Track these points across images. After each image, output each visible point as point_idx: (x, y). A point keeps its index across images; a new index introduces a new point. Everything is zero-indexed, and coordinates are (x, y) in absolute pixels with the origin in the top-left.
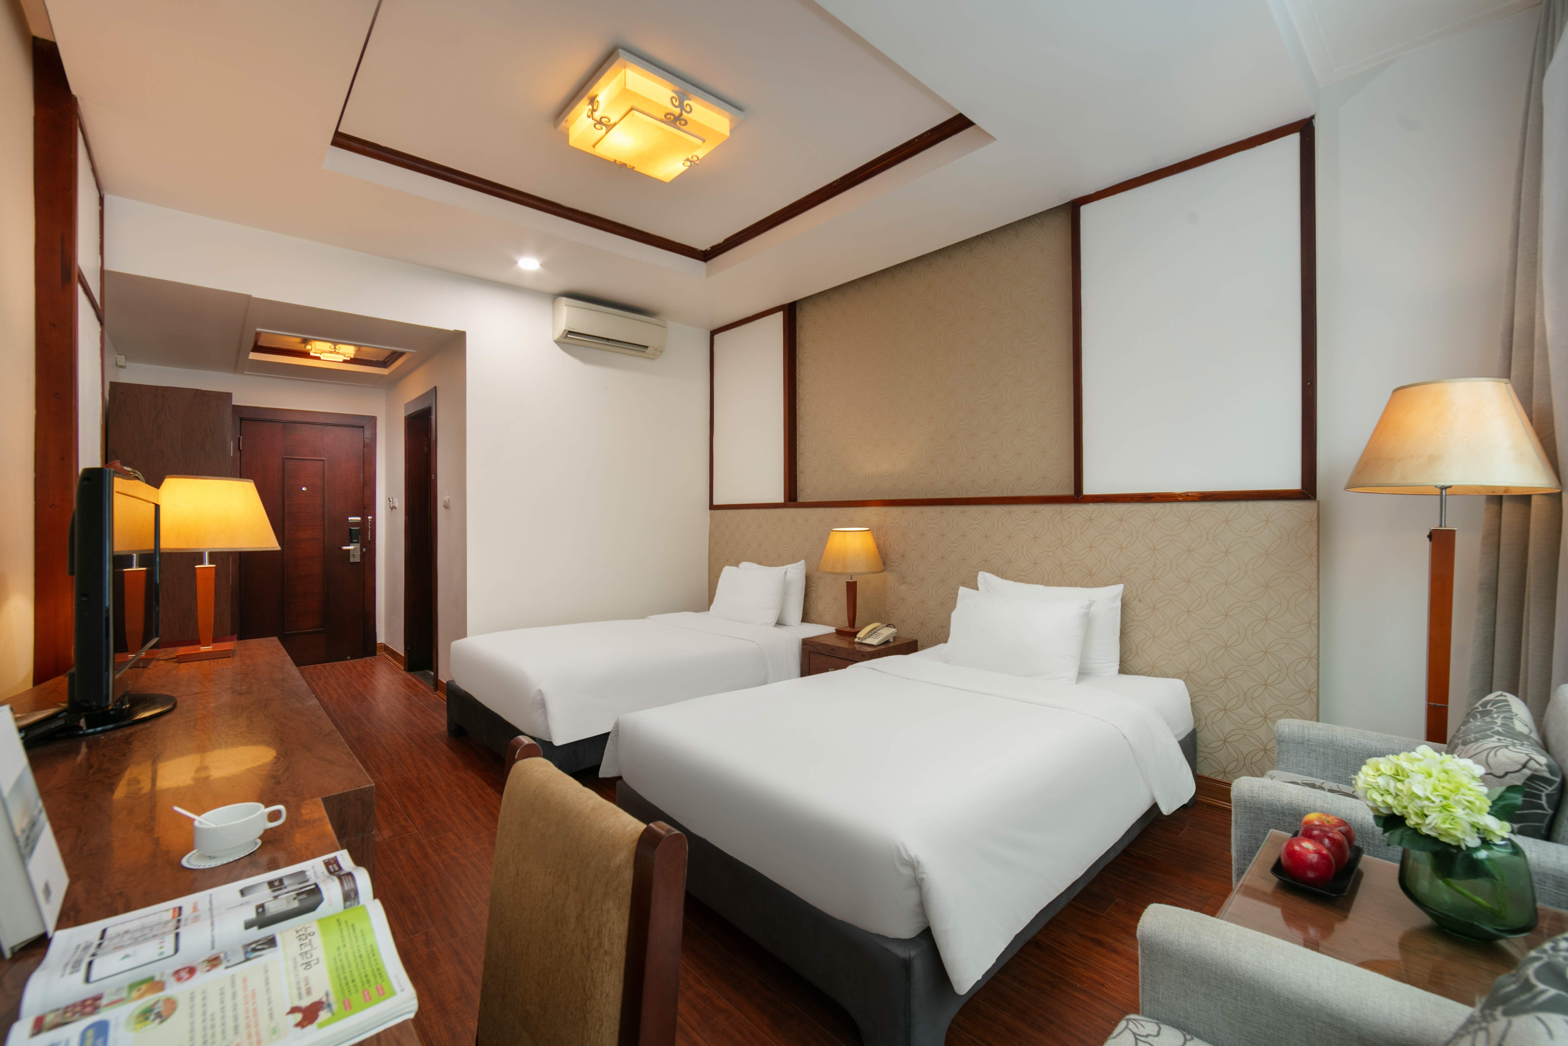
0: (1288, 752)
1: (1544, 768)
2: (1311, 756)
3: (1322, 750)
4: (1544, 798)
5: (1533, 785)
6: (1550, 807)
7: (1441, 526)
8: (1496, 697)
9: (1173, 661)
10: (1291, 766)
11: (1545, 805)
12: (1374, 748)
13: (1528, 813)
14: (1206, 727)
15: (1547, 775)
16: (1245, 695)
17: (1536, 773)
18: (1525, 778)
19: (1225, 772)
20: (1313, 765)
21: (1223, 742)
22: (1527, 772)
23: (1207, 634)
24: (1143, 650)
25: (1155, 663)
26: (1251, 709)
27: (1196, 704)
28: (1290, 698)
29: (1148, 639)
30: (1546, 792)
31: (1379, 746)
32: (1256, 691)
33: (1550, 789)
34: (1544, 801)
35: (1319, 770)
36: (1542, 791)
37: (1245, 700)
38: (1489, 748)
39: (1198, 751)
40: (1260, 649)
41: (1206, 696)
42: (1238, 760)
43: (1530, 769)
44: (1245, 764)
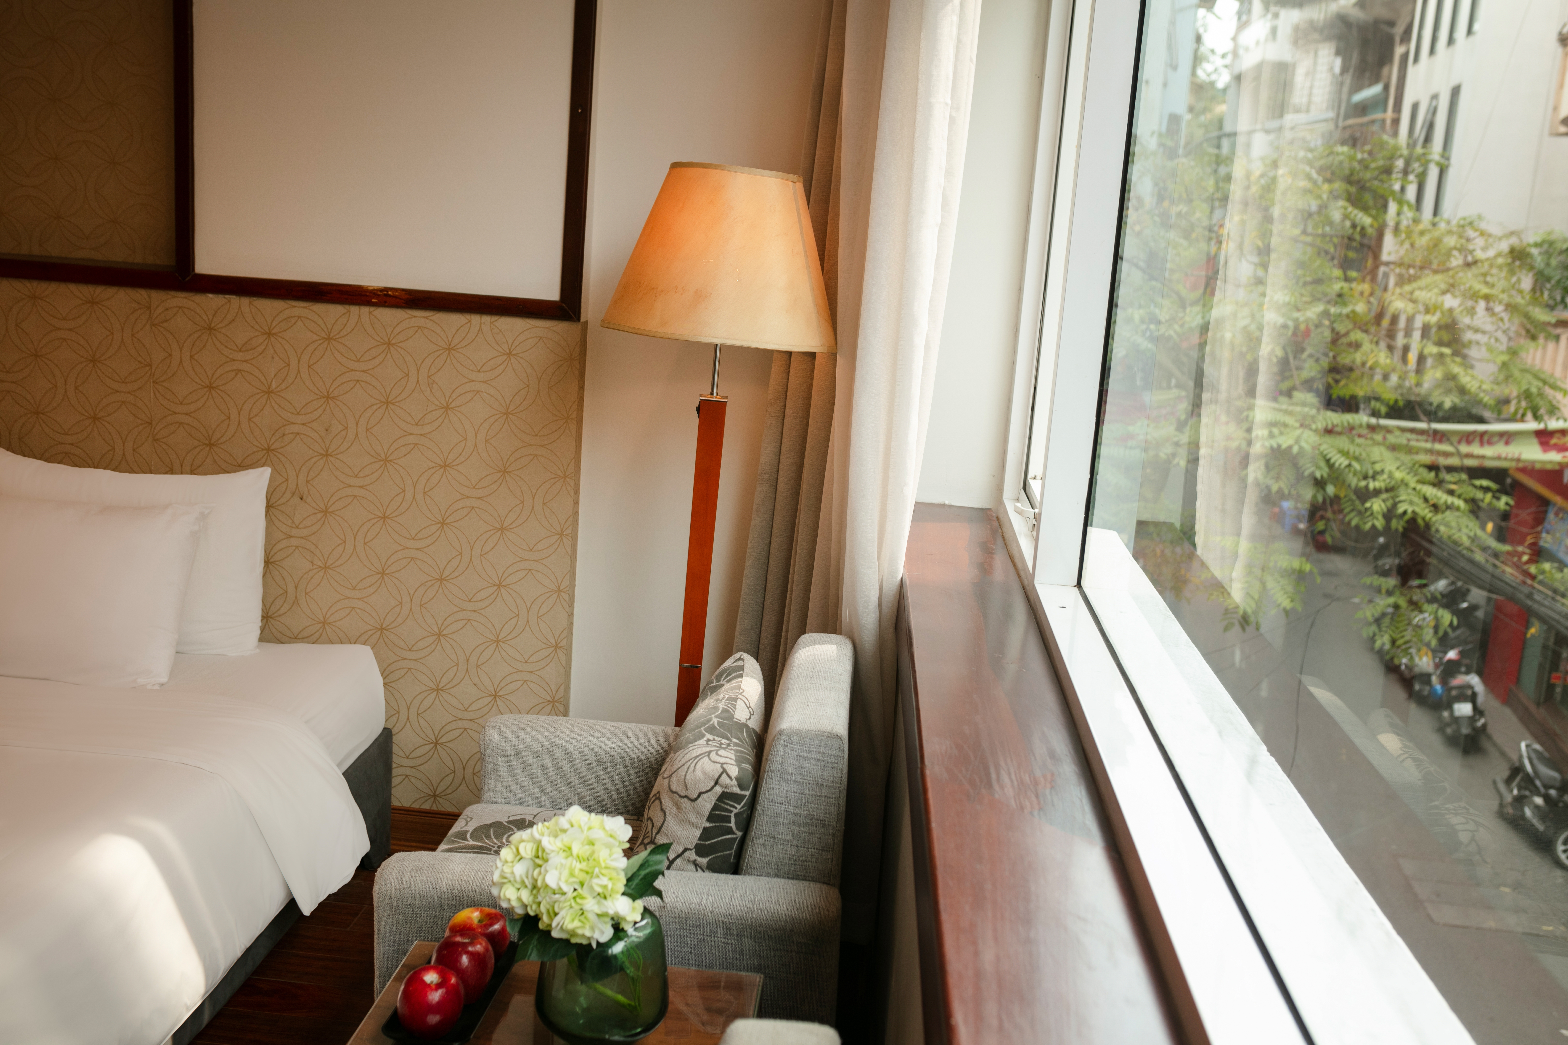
0: (496, 771)
1: (735, 782)
2: (526, 773)
3: (540, 762)
4: (733, 819)
5: (723, 805)
6: (738, 829)
7: (712, 394)
8: (734, 662)
9: (358, 611)
10: (500, 793)
11: (734, 828)
12: (603, 748)
13: (717, 841)
14: (408, 723)
15: (737, 790)
16: (468, 661)
17: (726, 790)
18: (716, 798)
19: (435, 796)
20: (529, 787)
21: (433, 745)
22: (718, 790)
23: (412, 558)
24: (306, 593)
25: (327, 617)
26: (475, 685)
27: (393, 685)
28: (531, 660)
29: (316, 571)
30: (735, 811)
31: (609, 745)
32: (484, 653)
33: (739, 807)
34: (732, 825)
35: (535, 793)
36: (731, 812)
37: (467, 670)
38: (691, 759)
39: (394, 765)
40: (491, 581)
41: (409, 669)
42: (454, 772)
43: (722, 786)
44: (464, 777)
